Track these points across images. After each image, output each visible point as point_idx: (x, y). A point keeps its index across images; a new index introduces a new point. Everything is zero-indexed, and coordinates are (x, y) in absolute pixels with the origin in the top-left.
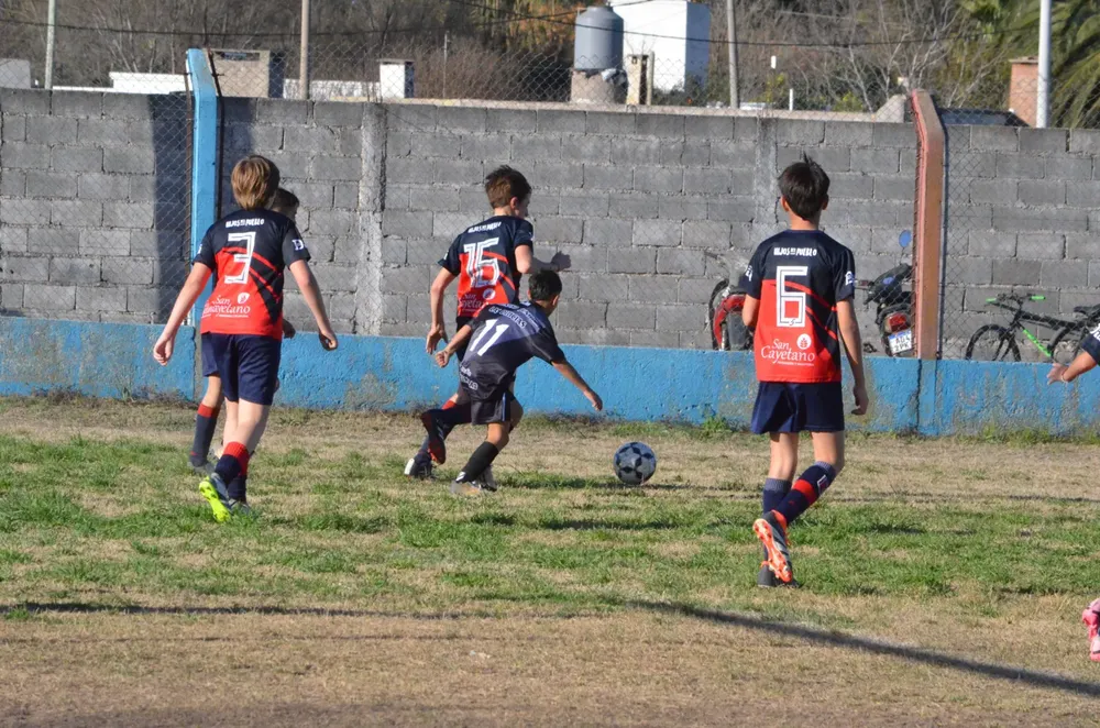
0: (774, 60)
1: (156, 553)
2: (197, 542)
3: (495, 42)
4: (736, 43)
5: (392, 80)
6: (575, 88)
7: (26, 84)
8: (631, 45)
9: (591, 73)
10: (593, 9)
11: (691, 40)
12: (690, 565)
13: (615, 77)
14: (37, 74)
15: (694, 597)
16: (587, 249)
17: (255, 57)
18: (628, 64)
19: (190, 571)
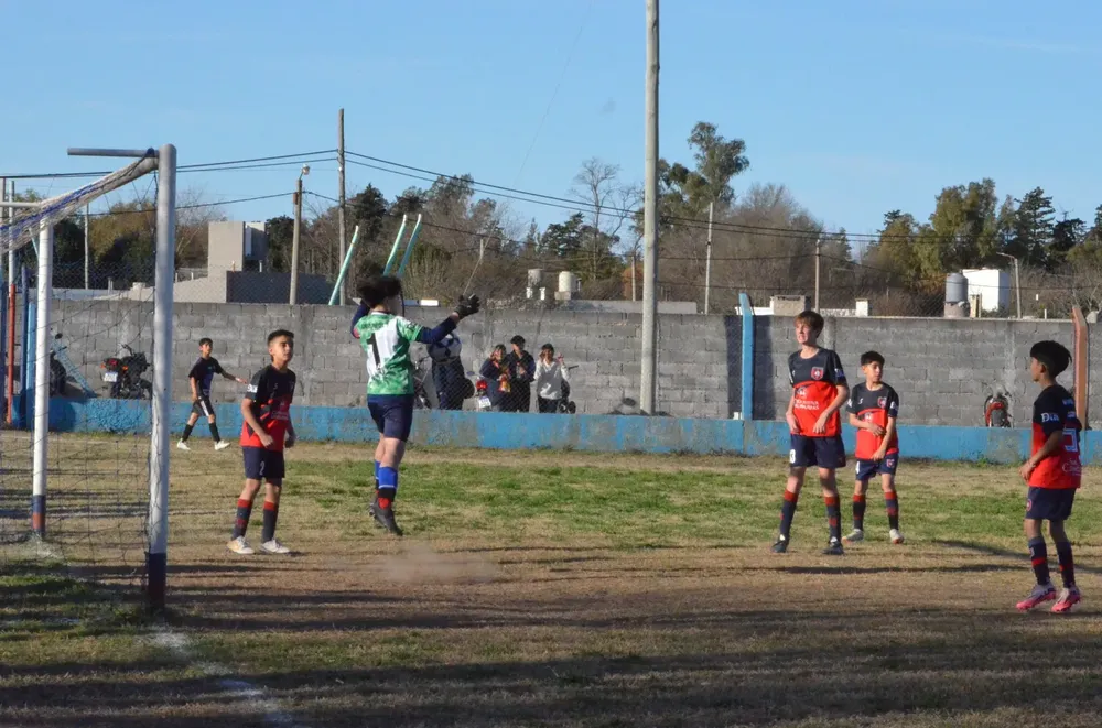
0: (1037, 296)
1: (693, 521)
2: (714, 515)
3: (912, 290)
4: (1021, 288)
5: (862, 308)
6: (946, 312)
7: (695, 312)
8: (971, 291)
9: (953, 303)
10: (954, 274)
11: (1001, 288)
12: (941, 523)
13: (964, 305)
14: (700, 309)
15: (937, 537)
16: (928, 382)
17: (798, 299)
18: (970, 299)
19: (706, 528)
